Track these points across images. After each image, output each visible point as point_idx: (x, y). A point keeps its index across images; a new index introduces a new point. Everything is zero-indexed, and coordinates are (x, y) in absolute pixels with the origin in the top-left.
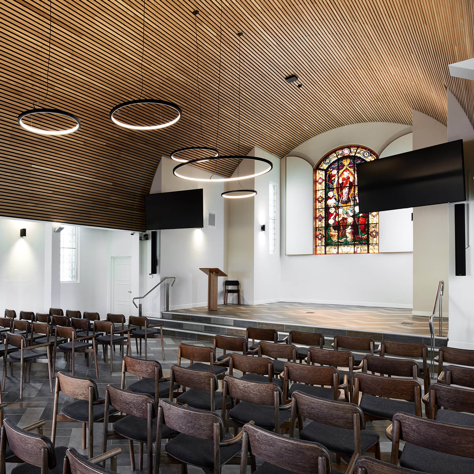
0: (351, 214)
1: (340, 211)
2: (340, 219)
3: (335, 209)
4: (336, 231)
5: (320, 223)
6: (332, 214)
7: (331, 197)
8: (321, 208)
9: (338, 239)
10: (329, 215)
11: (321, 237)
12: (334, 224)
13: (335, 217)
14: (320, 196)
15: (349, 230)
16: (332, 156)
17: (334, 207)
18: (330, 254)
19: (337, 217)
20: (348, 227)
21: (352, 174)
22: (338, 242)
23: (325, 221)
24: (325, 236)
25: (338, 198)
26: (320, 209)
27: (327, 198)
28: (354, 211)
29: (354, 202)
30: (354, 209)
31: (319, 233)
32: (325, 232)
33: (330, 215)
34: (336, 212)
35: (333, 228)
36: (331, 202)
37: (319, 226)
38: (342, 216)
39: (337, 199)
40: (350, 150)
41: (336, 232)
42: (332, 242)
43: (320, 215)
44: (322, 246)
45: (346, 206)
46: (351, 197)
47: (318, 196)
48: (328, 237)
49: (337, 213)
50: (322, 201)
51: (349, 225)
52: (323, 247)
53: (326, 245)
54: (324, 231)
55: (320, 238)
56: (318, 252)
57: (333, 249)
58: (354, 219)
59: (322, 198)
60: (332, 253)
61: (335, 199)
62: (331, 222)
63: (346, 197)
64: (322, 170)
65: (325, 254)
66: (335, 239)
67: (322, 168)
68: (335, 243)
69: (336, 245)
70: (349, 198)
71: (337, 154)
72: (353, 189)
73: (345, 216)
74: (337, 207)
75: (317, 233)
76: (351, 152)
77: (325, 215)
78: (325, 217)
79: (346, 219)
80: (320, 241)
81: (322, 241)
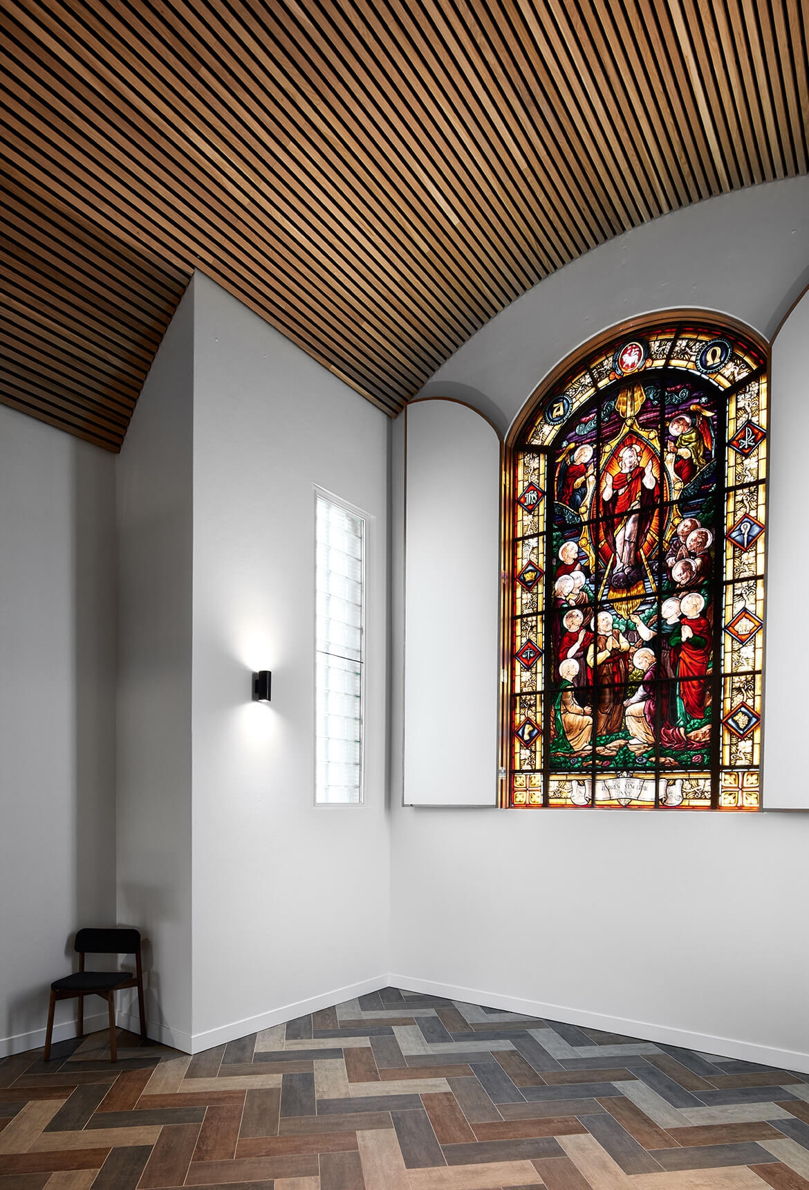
0: (646, 633)
1: (605, 620)
2: (602, 657)
3: (585, 615)
4: (588, 709)
5: (526, 676)
6: (573, 638)
7: (570, 562)
8: (530, 611)
9: (594, 743)
10: (561, 641)
11: (530, 733)
12: (577, 678)
13: (584, 649)
14: (530, 563)
15: (636, 706)
16: (576, 386)
17: (578, 606)
18: (562, 806)
19: (591, 648)
20: (634, 692)
21: (652, 457)
22: (594, 755)
23: (547, 666)
24: (545, 733)
25: (597, 565)
26: (529, 619)
27: (555, 569)
28: (660, 618)
29: (660, 580)
30: (659, 610)
31: (523, 718)
32: (546, 714)
33: (566, 639)
34: (587, 627)
35: (576, 696)
36: (570, 585)
37: (525, 690)
38: (611, 644)
39: (592, 569)
40: (647, 348)
41: (585, 714)
42: (570, 758)
43: (529, 641)
44: (534, 771)
45: (627, 599)
46: (648, 559)
47: (521, 564)
48: (557, 732)
49: (593, 629)
50: (535, 582)
51: (638, 684)
52: (538, 779)
53: (549, 768)
54: (540, 708)
55: (526, 737)
56: (520, 797)
57: (575, 783)
58: (658, 655)
59: (536, 569)
60: (569, 802)
61: (585, 570)
62: (569, 669)
63: (625, 559)
64: (538, 450)
65: (546, 804)
66: (581, 743)
67: (536, 442)
68: (584, 758)
69: (586, 769)
70: (636, 564)
71: (596, 376)
72: (655, 521)
73: (624, 644)
74: (591, 607)
75: (517, 716)
76: (649, 355)
77: (547, 642)
78: (547, 651)
79: (626, 656)
80: (528, 752)
81: (535, 752)
